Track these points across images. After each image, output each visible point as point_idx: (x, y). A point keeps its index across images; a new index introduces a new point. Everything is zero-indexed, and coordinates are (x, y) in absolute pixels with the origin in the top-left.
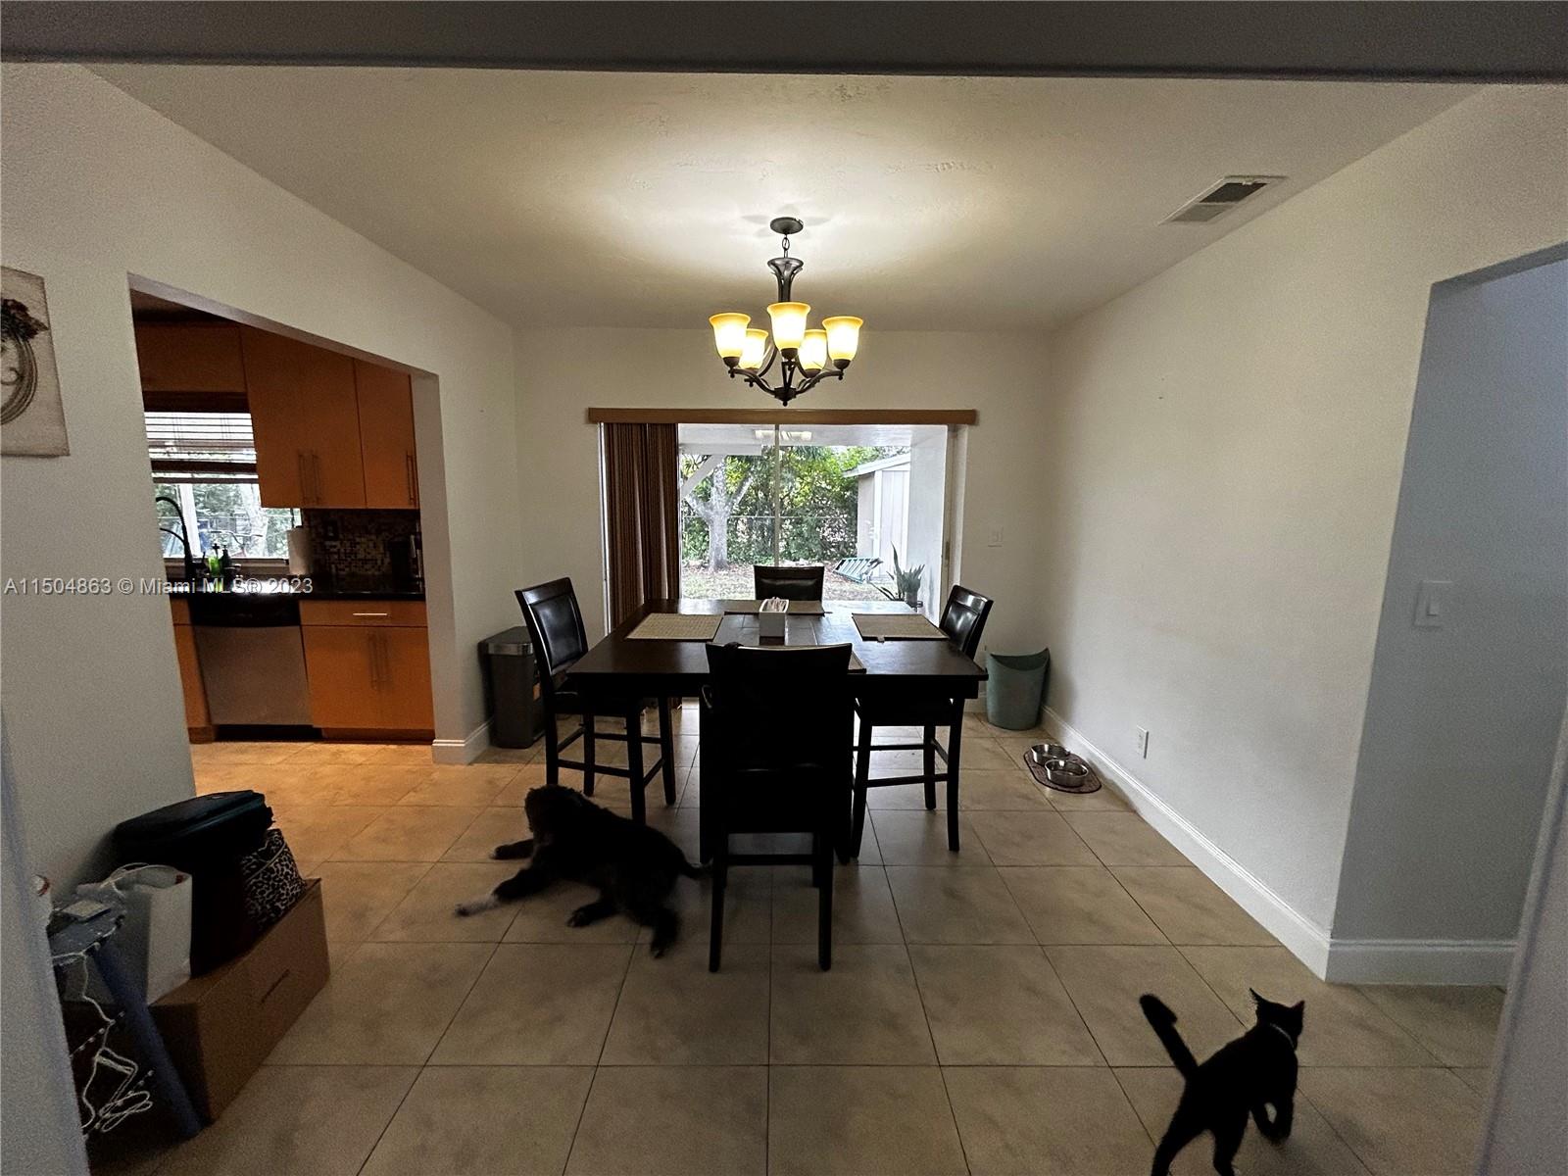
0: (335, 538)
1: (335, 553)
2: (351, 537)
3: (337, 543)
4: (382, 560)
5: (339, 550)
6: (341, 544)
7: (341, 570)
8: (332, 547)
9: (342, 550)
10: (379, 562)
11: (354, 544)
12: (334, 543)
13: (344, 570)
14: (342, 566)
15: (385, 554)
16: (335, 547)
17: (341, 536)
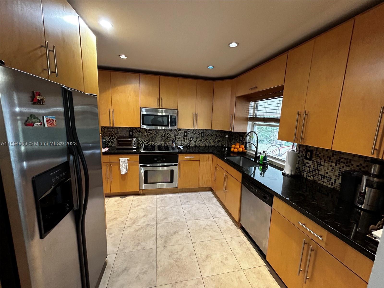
0: (310, 159)
1: (308, 167)
2: (319, 161)
3: (310, 162)
4: (335, 180)
5: (310, 166)
6: (312, 163)
7: (308, 176)
8: (307, 163)
9: (312, 166)
10: (333, 181)
11: (319, 165)
12: (308, 161)
13: (310, 177)
14: (309, 175)
15: (339, 177)
16: (309, 163)
17: (313, 159)
